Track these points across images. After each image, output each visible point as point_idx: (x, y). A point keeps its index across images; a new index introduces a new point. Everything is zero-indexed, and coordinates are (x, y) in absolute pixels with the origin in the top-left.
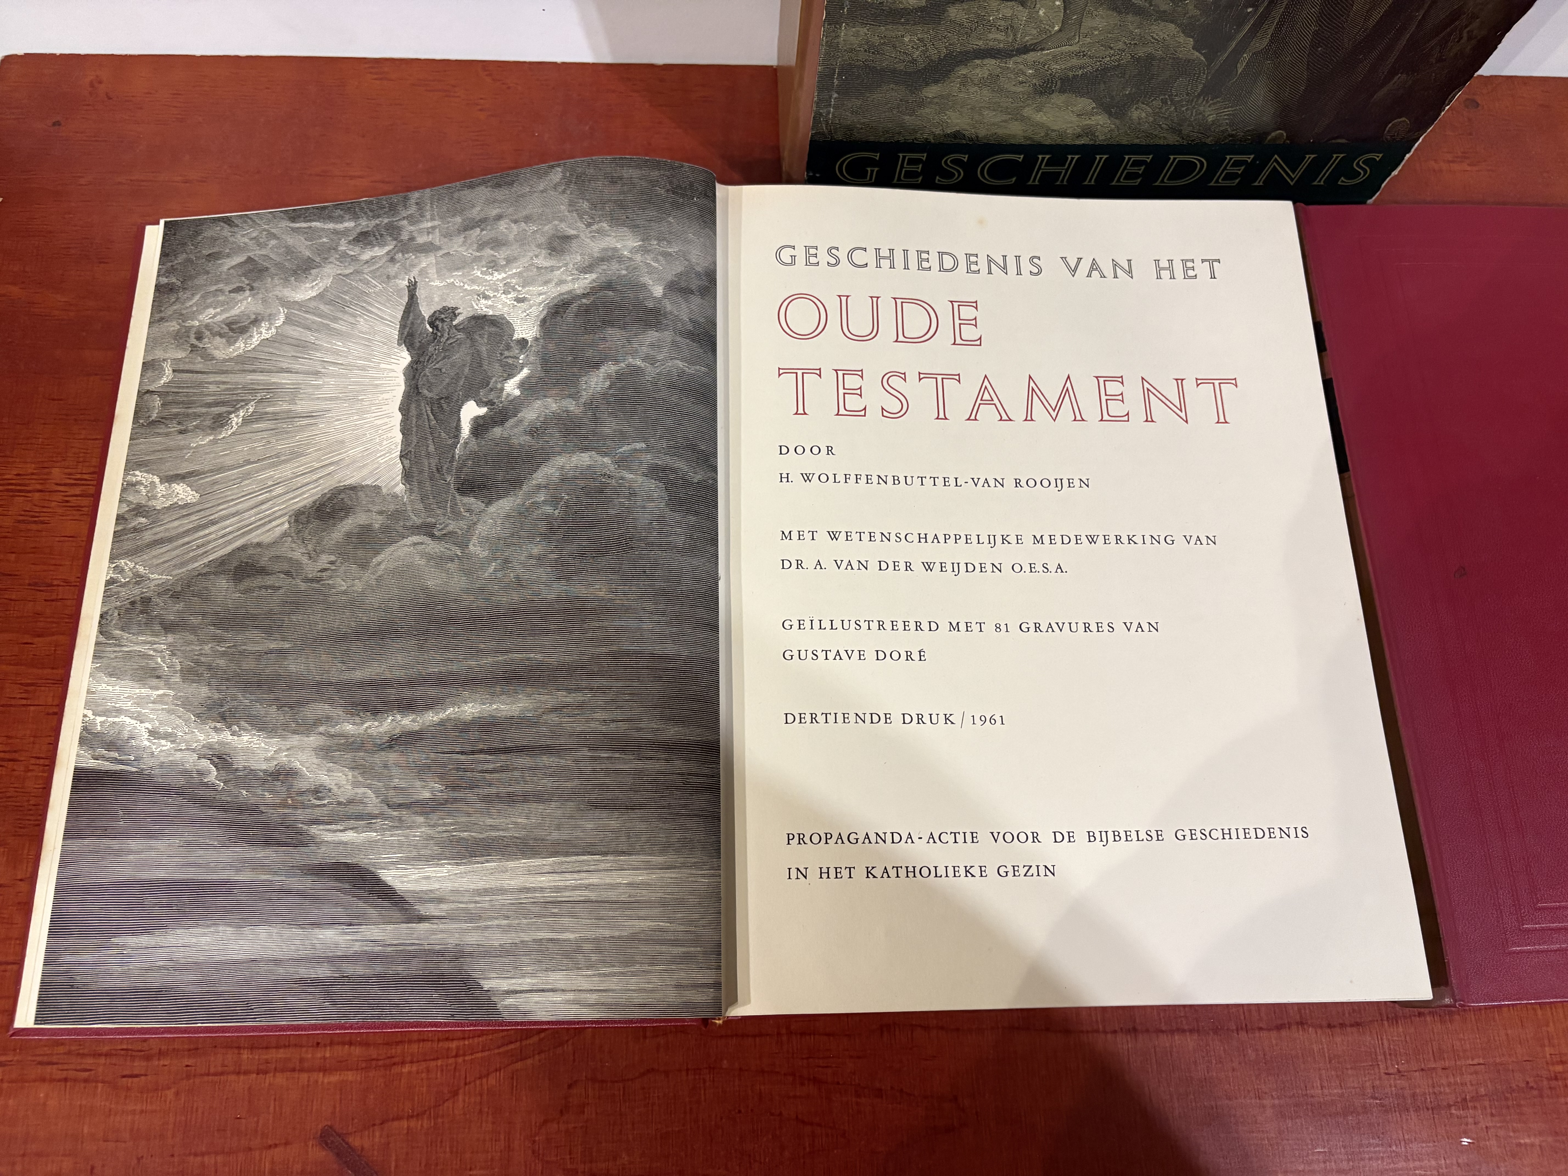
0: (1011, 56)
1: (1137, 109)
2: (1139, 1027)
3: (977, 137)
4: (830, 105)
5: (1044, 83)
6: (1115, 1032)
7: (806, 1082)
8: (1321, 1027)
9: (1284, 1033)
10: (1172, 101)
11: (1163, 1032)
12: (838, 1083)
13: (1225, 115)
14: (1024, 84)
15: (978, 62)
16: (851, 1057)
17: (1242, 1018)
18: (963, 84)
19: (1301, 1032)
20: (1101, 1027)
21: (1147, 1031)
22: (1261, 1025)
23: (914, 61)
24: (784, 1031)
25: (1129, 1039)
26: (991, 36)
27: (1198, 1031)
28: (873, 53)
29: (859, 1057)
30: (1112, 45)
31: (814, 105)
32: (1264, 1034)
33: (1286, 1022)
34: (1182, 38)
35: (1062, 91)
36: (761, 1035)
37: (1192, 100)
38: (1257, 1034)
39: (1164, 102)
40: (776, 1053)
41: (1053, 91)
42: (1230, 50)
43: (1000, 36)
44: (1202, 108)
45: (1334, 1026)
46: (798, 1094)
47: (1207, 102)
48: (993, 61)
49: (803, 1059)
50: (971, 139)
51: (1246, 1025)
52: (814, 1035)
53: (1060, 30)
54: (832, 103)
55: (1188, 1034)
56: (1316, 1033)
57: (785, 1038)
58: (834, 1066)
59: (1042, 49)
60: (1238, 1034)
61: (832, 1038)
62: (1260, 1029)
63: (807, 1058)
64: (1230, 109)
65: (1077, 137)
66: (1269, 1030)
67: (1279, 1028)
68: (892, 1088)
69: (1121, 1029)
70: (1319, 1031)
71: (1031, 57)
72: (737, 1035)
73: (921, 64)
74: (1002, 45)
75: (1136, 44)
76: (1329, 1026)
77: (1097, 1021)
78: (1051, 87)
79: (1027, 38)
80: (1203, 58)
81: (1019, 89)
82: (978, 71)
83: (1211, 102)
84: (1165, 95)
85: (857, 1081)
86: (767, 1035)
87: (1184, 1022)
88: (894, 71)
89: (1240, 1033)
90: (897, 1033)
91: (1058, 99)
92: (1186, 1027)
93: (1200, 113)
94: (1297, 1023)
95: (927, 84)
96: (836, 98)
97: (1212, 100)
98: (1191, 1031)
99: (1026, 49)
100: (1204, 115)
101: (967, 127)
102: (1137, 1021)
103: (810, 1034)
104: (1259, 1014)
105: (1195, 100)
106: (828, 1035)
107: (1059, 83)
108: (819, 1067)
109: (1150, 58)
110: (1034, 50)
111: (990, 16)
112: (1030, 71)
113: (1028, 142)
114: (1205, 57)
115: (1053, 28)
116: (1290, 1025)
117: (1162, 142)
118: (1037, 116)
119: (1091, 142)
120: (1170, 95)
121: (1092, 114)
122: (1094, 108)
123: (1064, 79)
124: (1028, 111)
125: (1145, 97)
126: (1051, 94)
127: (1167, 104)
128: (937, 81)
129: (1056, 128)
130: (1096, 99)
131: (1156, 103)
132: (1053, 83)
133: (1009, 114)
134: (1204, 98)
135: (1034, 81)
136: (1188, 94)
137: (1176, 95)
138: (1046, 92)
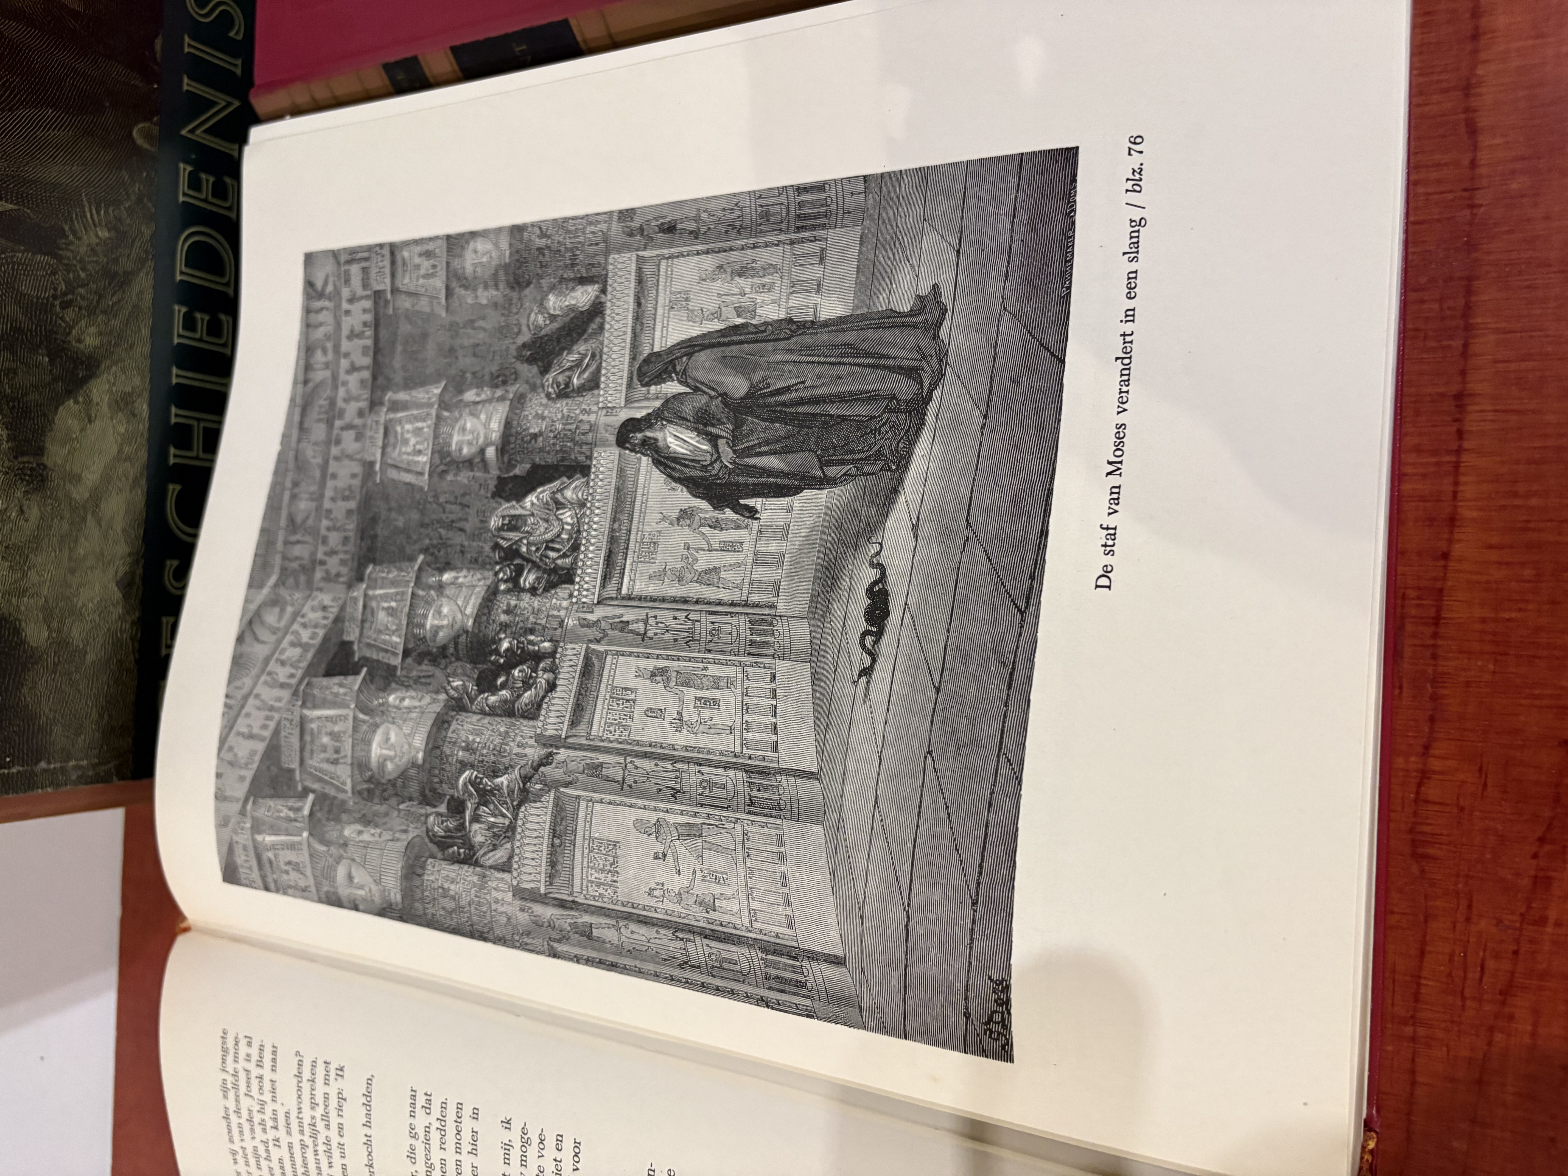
1: (79, 341)
2: (1454, 388)
3: (129, 555)
4: (61, 768)
5: (22, 480)
6: (1460, 434)
7: (1507, 1010)
8: (1475, 52)
9: (1483, 121)
10: (65, 294)
11: (1466, 345)
12: (1516, 953)
13: (98, 214)
14: (25, 508)
16: (1468, 920)
17: (1450, 196)
19: (1484, 90)
20: (1448, 458)
21: (1463, 373)
22: (1466, 162)
24: (1408, 1030)
25: (1476, 408)
27: (1470, 279)
29: (1470, 907)
31: (62, 789)
32: (1484, 157)
33: (1463, 116)
35: (40, 451)
36: (1413, 1072)
37: (67, 265)
38: (1483, 171)
39: (65, 305)
40: (1448, 1051)
41: (38, 465)
44: (83, 250)
45: (1476, 28)
46: (1529, 1028)
47: (72, 243)
49: (1463, 1006)
50: (136, 562)
51: (1465, 190)
52: (1420, 977)
54: (58, 765)
55: (1474, 298)
56: (1486, 61)
57: (1421, 1032)
58: (1481, 954)
60: (1480, 206)
61: (1429, 948)
62: (1473, 164)
63: (1464, 998)
64: (87, 209)
65: (134, 416)
66: (1475, 148)
67: (1472, 130)
68: (1535, 856)
69: (1456, 420)
70: (1483, 56)
72: (1409, 1114)
76: (1475, 37)
77: (1437, 464)
78: (32, 469)
81: (34, 513)
83: (71, 237)
84: (53, 305)
85: (1514, 918)
86: (1413, 1060)
87: (1451, 303)
89: (1478, 202)
90: (1428, 829)
91: (55, 454)
92: (1461, 301)
93: (93, 250)
94: (1467, 95)
95: (23, 642)
96: (49, 763)
97: (67, 237)
98: (1469, 292)
100: (97, 245)
101: (111, 573)
102: (1441, 390)
103: (1419, 985)
104: (1446, 164)
105: (65, 261)
106: (1422, 953)
107: (25, 459)
108: (1481, 980)
113: (143, 482)
116: (1467, 110)
117: (148, 296)
118: (91, 477)
119: (146, 395)
120: (55, 297)
121: (89, 402)
122: (76, 402)
123: (17, 452)
124: (80, 493)
125: (56, 333)
126: (45, 467)
127: (71, 300)
128: (17, 631)
129: (114, 449)
130: (58, 401)
131: (70, 315)
132: (24, 468)
133: (84, 519)
134: (62, 249)
135: (19, 494)
136: (54, 273)
137: (55, 289)
138: (41, 475)
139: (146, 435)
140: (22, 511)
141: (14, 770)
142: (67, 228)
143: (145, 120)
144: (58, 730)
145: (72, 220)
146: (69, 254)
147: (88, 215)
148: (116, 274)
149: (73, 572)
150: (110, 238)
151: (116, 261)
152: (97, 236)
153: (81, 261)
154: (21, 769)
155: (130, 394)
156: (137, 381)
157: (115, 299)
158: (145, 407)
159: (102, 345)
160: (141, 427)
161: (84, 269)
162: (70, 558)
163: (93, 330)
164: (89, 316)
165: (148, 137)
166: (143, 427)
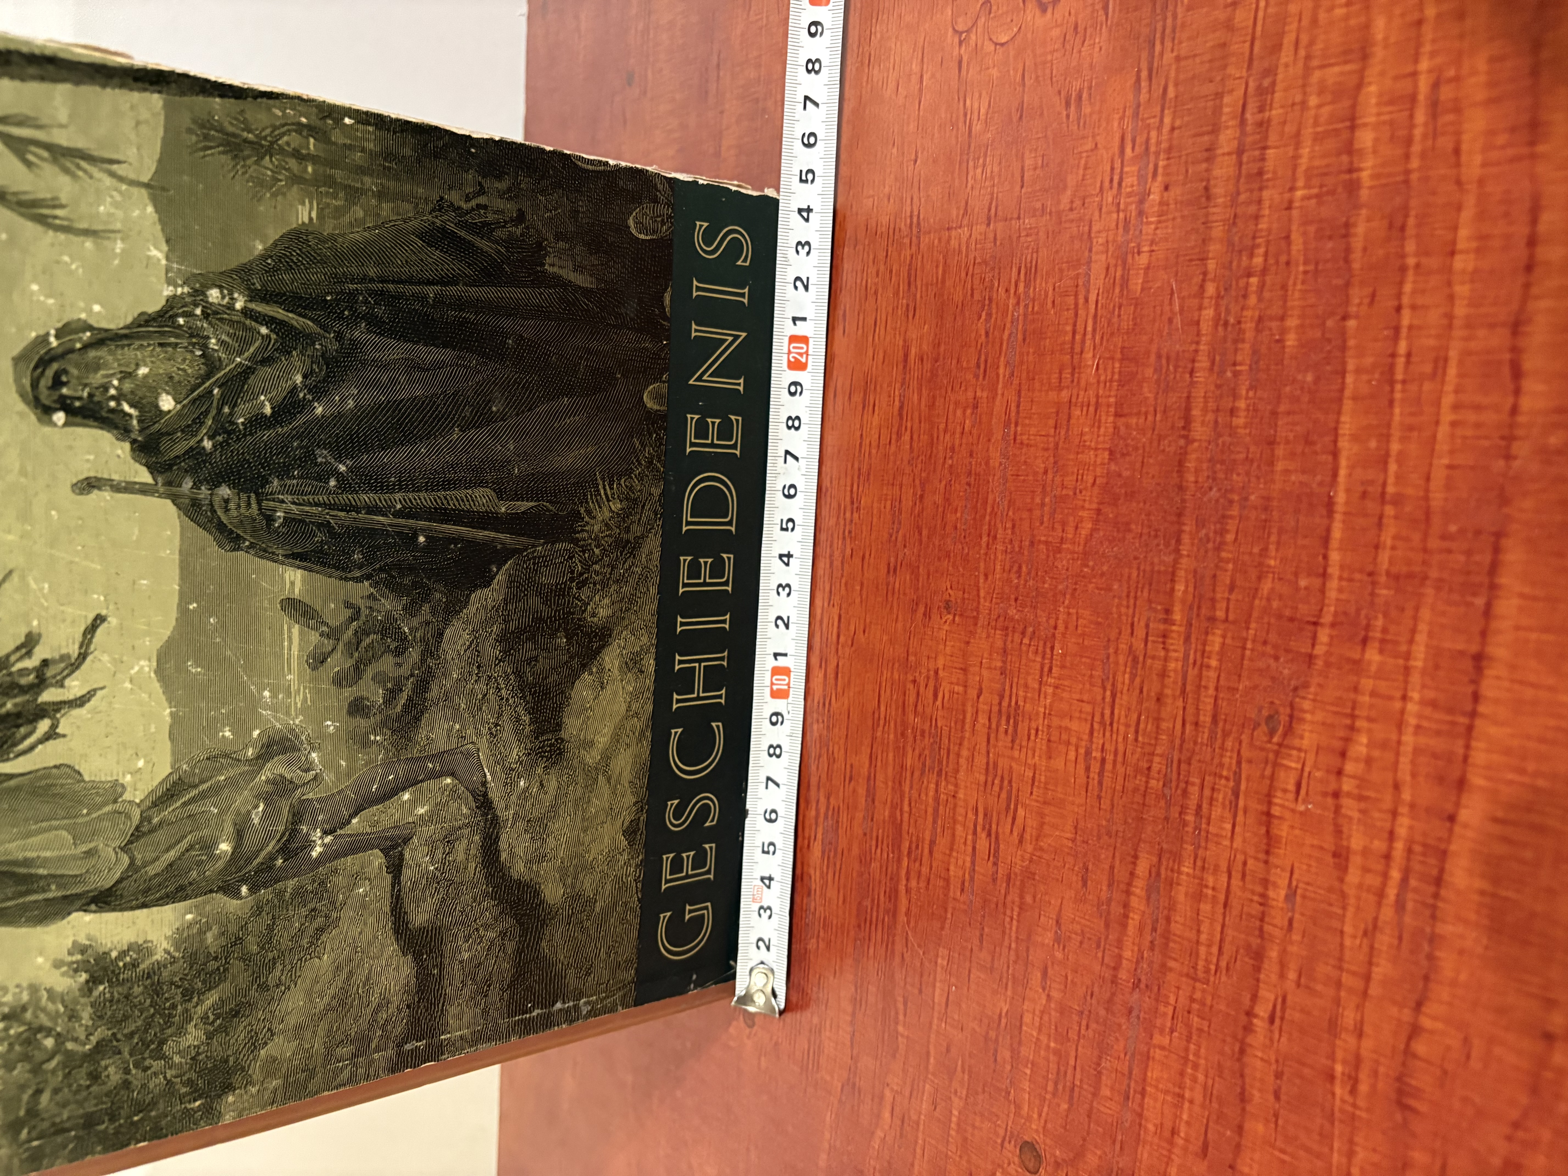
0: (495, 818)
1: (594, 615)
4: (574, 1006)
5: (542, 757)
10: (581, 574)
13: (612, 489)
14: (544, 782)
15: (504, 856)
18: (541, 858)
23: (503, 934)
26: (461, 857)
28: (489, 986)
30: (480, 696)
34: (471, 609)
35: (559, 726)
37: (582, 546)
39: (581, 585)
41: (556, 740)
42: (493, 534)
43: (461, 847)
44: (597, 527)
47: (587, 523)
48: (504, 837)
53: (452, 774)
54: (571, 1004)
59: (484, 783)
65: (642, 672)
71: (495, 795)
73: (509, 922)
74: (477, 838)
75: (478, 667)
78: (551, 745)
79: (465, 811)
80: (507, 566)
81: (552, 784)
82: (520, 851)
83: (587, 519)
84: (570, 588)
88: (519, 952)
91: (572, 726)
93: (607, 525)
95: (542, 902)
96: (564, 1003)
99: (484, 803)
100: (610, 518)
101: (618, 824)
105: (581, 543)
107: (544, 738)
109: (502, 638)
110: (485, 795)
111: (428, 872)
112: (522, 783)
113: (649, 734)
114: (506, 562)
115: (448, 785)
117: (657, 555)
118: (602, 740)
119: (653, 650)
120: (572, 580)
121: (601, 670)
122: (591, 674)
123: (538, 734)
124: (592, 757)
125: (573, 613)
126: (563, 740)
127: (587, 578)
128: (537, 893)
129: (624, 707)
130: (574, 676)
131: (584, 594)
132: (543, 746)
133: (596, 779)
134: (579, 532)
135: (539, 771)
136: (571, 558)
137: (572, 572)
138: (559, 749)
139: (652, 689)
140: (542, 785)
141: (535, 1014)
142: (582, 510)
143: (656, 380)
144: (571, 972)
145: (587, 502)
146: (585, 535)
147: (602, 492)
148: (628, 541)
149: (585, 831)
150: (622, 509)
151: (628, 530)
152: (611, 511)
153: (596, 539)
154: (540, 1011)
155: (638, 654)
156: (645, 639)
157: (626, 566)
158: (652, 662)
159: (614, 614)
160: (648, 681)
161: (597, 546)
162: (583, 820)
163: (606, 601)
164: (602, 590)
165: (657, 396)
166: (649, 682)
